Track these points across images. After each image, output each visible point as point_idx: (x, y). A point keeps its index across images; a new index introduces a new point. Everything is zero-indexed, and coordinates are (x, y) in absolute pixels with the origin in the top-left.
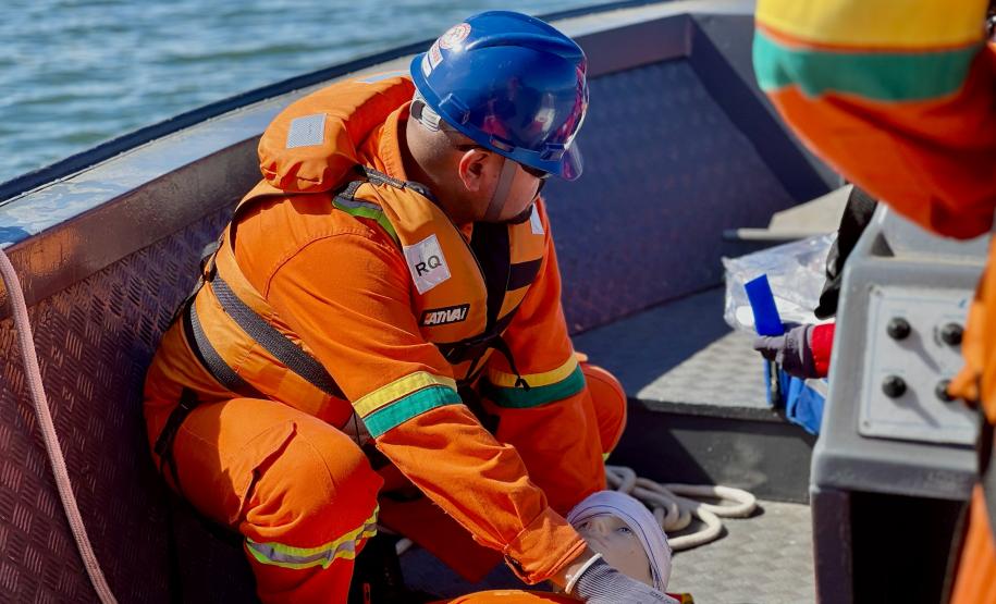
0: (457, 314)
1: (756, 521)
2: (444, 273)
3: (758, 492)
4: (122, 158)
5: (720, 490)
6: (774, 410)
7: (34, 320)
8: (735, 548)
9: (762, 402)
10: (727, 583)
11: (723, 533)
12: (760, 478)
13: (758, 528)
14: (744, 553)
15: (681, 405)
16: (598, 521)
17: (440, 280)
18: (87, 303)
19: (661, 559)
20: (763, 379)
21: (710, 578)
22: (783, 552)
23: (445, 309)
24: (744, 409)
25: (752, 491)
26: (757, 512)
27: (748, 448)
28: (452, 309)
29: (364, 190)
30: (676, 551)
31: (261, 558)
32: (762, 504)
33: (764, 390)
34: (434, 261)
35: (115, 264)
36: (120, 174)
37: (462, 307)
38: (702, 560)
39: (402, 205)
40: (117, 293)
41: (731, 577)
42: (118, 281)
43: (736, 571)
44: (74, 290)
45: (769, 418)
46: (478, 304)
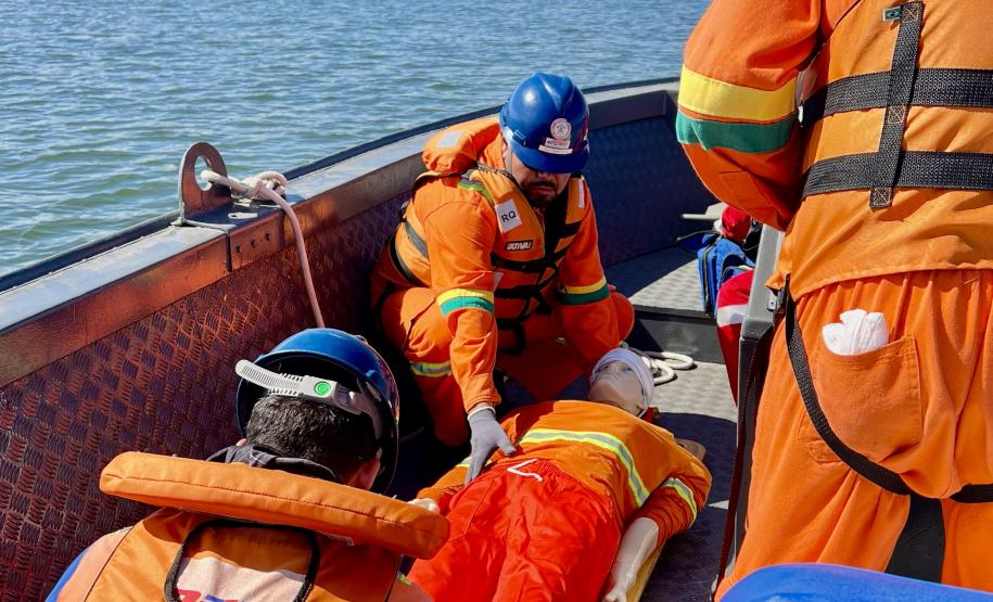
0: (526, 245)
1: (692, 371)
2: (517, 221)
3: (694, 356)
4: (353, 160)
5: (665, 354)
6: (706, 312)
7: (308, 247)
8: (681, 386)
9: (700, 307)
10: (677, 404)
11: (675, 378)
12: (695, 349)
13: (693, 376)
14: (686, 388)
15: (655, 308)
16: (614, 365)
17: (517, 225)
18: (335, 239)
19: (649, 387)
20: (701, 296)
21: (668, 400)
22: (707, 388)
23: (519, 242)
24: (689, 311)
25: (690, 356)
26: (693, 367)
27: (689, 332)
28: (523, 242)
29: (475, 174)
30: (656, 385)
31: (418, 372)
32: (696, 363)
33: (702, 301)
34: (512, 215)
35: (350, 219)
36: (352, 168)
37: (529, 241)
38: (663, 391)
39: (495, 181)
40: (351, 234)
41: (679, 400)
42: (351, 228)
43: (682, 397)
44: (328, 231)
45: (703, 316)
46: (539, 241)
